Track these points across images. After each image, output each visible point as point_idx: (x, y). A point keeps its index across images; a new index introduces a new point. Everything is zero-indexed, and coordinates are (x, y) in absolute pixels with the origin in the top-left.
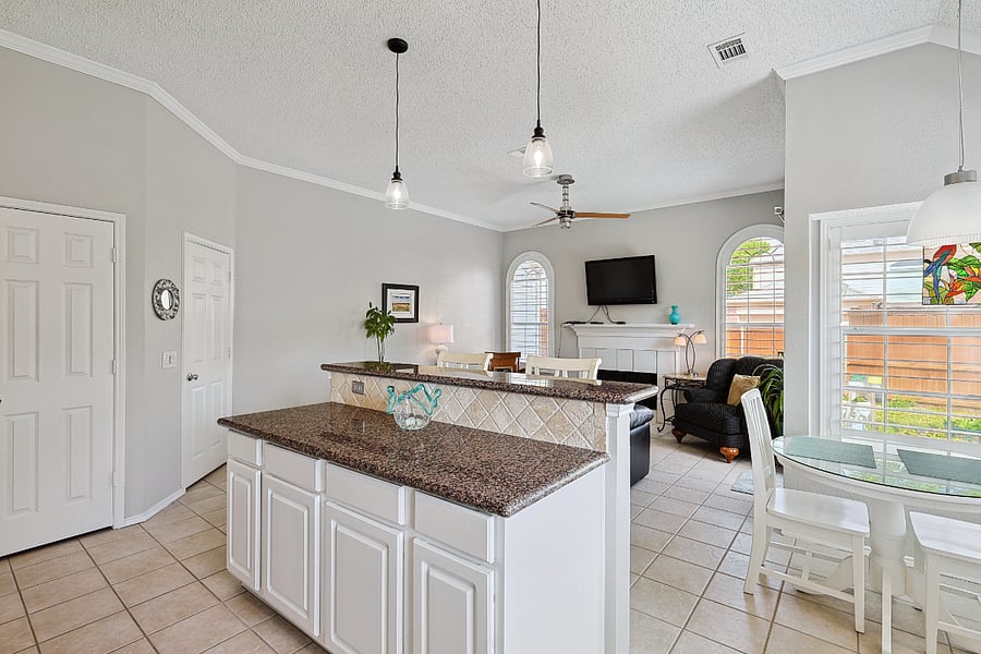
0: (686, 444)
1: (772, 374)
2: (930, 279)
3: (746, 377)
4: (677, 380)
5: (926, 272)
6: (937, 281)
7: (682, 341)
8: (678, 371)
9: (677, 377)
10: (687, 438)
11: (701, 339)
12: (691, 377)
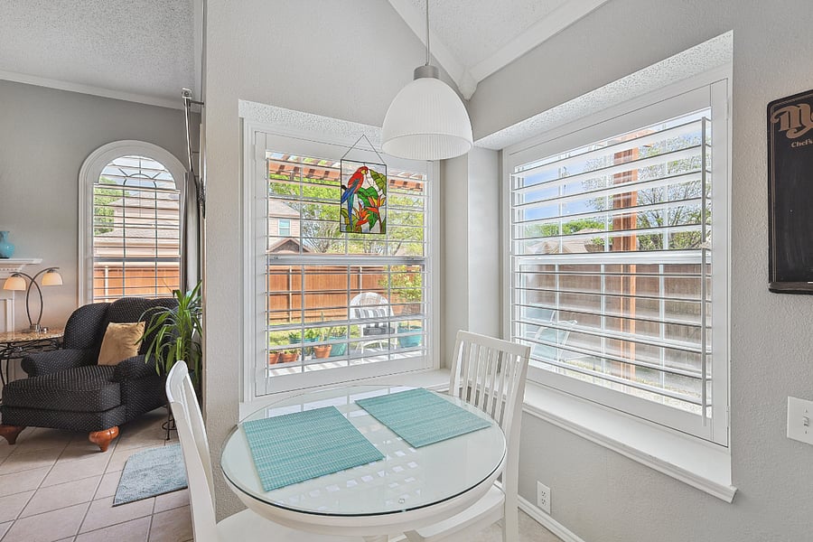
0: (26, 441)
1: (162, 319)
2: (345, 205)
3: (125, 325)
4: (9, 344)
5: (343, 199)
6: (350, 207)
7: (20, 284)
8: (10, 328)
9: (9, 339)
10: (29, 431)
11: (55, 279)
12: (37, 336)
